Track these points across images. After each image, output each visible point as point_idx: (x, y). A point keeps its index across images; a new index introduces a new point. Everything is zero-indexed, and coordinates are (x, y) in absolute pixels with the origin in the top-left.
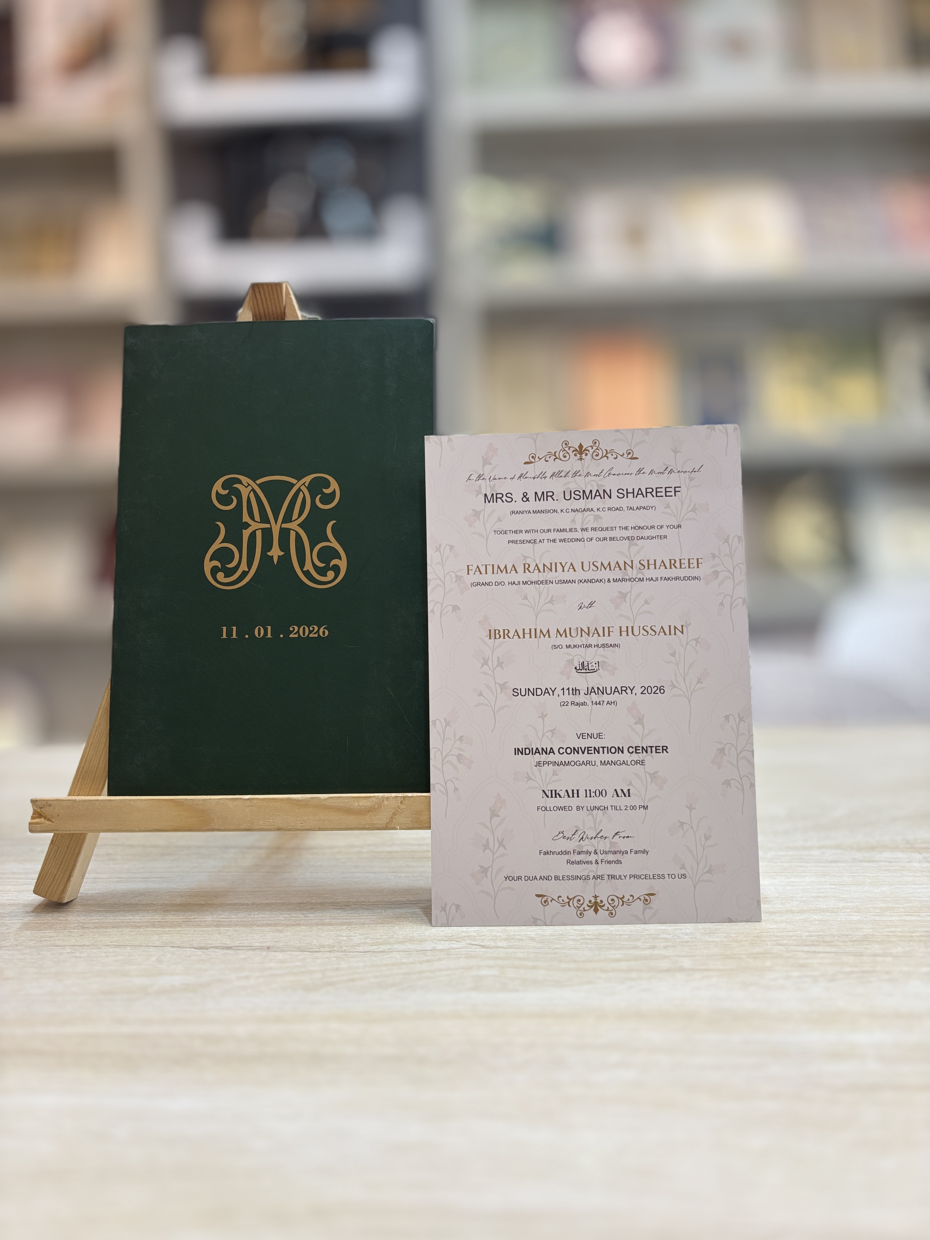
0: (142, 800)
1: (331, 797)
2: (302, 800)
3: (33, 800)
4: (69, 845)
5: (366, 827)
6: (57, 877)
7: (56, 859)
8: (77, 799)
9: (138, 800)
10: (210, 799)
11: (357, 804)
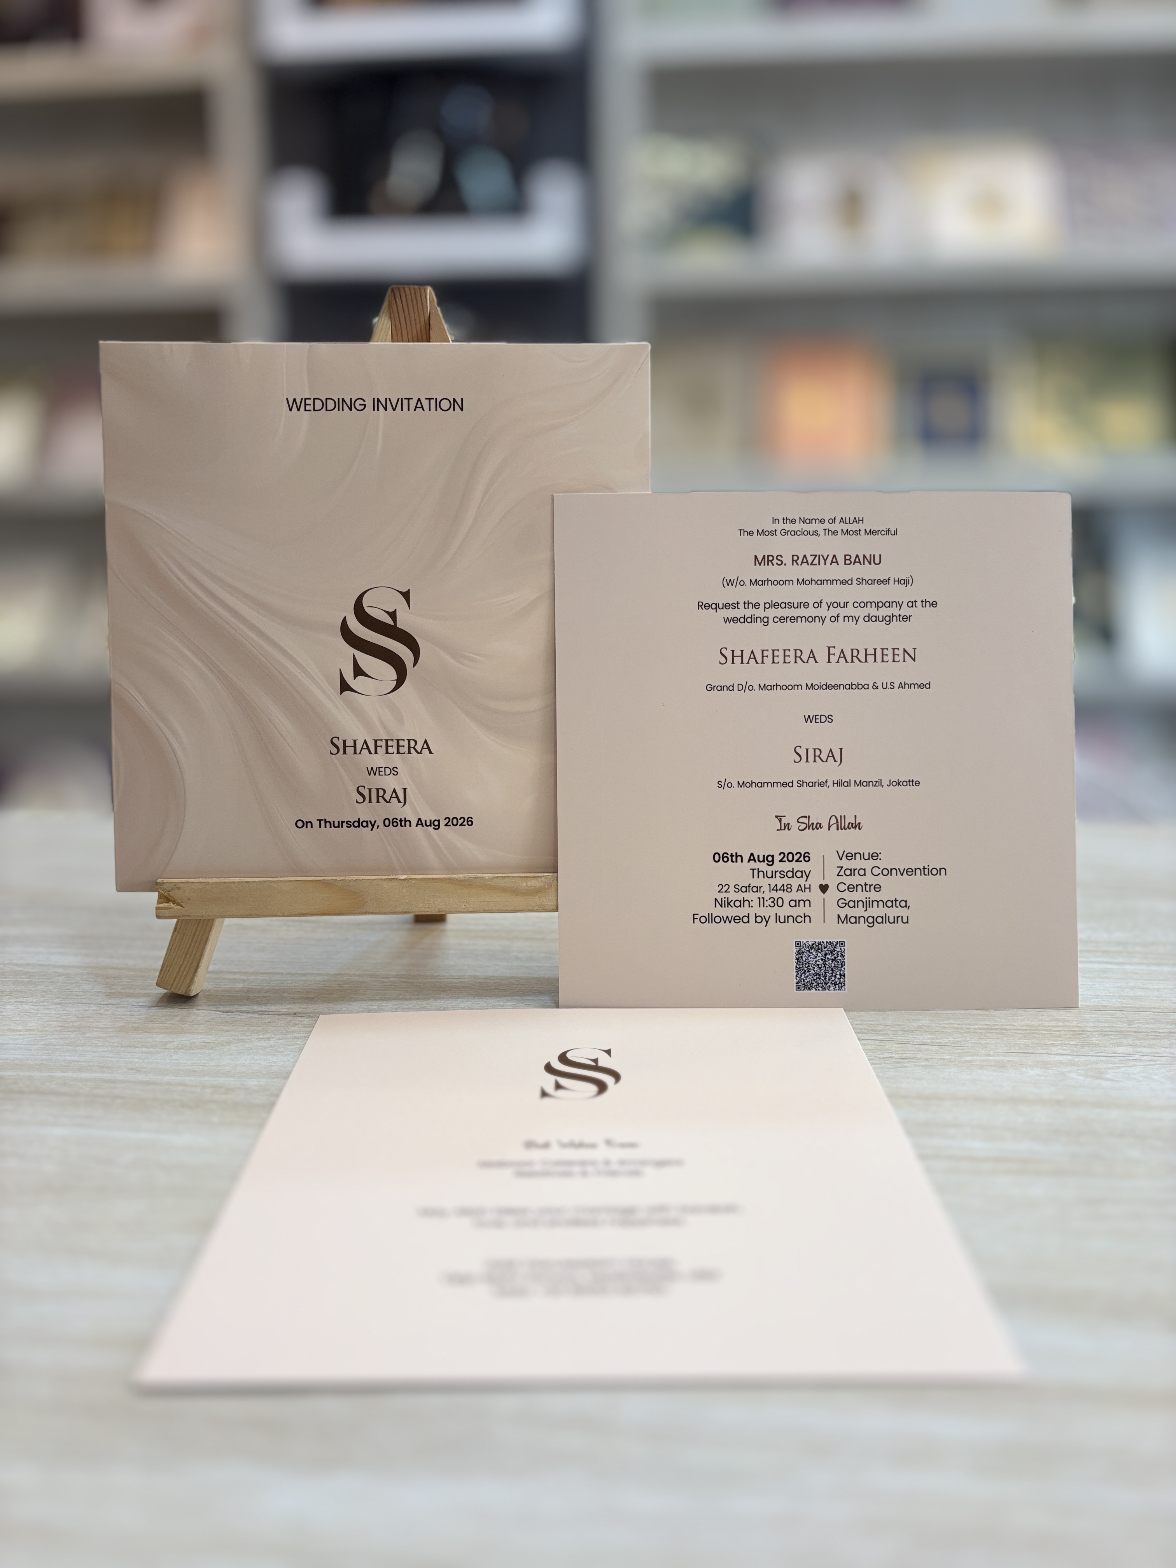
0: (284, 881)
1: (497, 877)
2: (465, 880)
3: (160, 882)
4: (195, 933)
5: (535, 908)
6: (183, 968)
7: (181, 947)
8: (210, 881)
9: (281, 881)
10: (363, 880)
11: (524, 884)
